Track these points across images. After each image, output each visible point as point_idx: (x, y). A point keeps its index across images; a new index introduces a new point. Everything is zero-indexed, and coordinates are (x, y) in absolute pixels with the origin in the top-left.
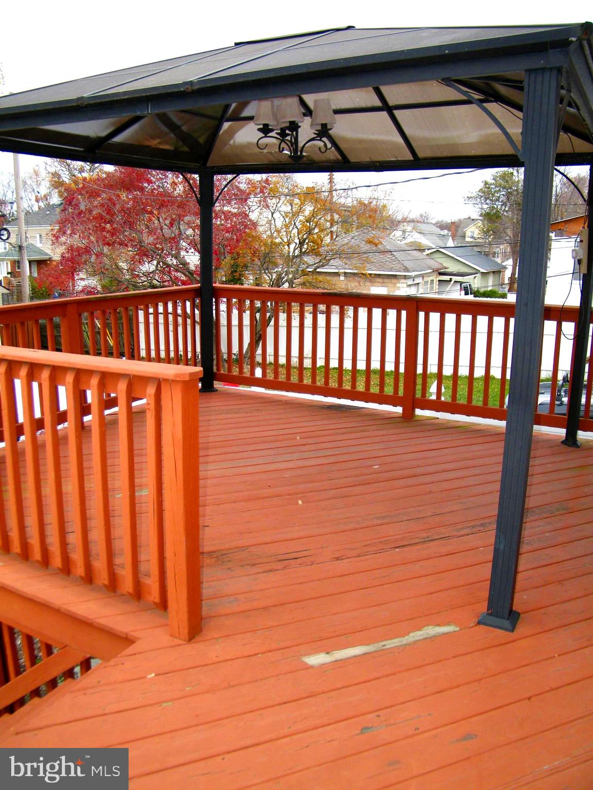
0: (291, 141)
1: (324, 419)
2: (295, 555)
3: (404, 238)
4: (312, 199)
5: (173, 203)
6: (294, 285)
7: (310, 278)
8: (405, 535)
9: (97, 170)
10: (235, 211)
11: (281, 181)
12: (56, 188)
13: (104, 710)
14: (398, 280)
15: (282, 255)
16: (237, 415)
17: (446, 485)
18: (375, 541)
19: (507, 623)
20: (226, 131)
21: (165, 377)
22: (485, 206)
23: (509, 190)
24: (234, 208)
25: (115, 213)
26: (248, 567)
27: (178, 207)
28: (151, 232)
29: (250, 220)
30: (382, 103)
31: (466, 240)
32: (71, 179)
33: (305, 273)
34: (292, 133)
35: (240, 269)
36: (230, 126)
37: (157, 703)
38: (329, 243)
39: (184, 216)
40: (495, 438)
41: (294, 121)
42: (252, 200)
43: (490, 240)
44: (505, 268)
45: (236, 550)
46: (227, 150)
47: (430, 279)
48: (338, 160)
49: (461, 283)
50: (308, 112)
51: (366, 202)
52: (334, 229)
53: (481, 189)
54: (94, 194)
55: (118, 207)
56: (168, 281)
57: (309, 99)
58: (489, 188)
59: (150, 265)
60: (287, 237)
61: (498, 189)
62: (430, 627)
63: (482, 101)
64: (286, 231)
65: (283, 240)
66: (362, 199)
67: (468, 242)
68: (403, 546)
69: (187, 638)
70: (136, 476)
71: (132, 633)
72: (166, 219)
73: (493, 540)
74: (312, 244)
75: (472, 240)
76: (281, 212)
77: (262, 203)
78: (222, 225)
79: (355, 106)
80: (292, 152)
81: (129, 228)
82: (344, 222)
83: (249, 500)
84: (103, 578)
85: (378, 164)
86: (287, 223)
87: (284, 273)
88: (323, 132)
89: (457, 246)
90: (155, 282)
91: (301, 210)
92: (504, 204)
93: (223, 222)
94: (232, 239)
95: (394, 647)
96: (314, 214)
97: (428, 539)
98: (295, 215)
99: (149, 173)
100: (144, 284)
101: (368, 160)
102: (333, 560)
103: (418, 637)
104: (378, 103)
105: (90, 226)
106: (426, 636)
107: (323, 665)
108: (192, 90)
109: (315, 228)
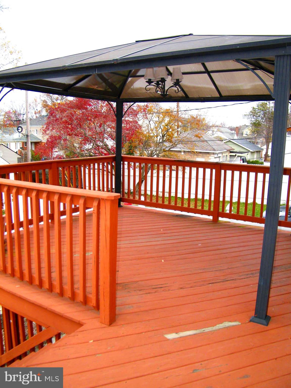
0: (162, 87)
1: (174, 221)
2: (161, 286)
3: (213, 134)
4: (169, 115)
5: (101, 116)
6: (159, 157)
7: (167, 153)
8: (213, 278)
9: (65, 99)
10: (131, 120)
11: (154, 106)
12: (44, 107)
13: (69, 357)
14: (210, 155)
15: (153, 142)
16: (132, 219)
17: (234, 254)
18: (200, 280)
19: (264, 322)
20: (130, 82)
21: (102, 198)
22: (253, 119)
23: (265, 112)
24: (131, 119)
25: (73, 120)
26: (138, 291)
27: (104, 117)
28: (90, 129)
29: (139, 125)
30: (205, 70)
31: (243, 136)
32: (52, 103)
33: (164, 151)
34: (162, 83)
35: (133, 148)
36: (131, 80)
37: (94, 355)
38: (177, 136)
39: (106, 122)
40: (259, 232)
41: (163, 78)
42: (139, 115)
43: (255, 136)
44: (263, 150)
45: (132, 283)
46: (129, 90)
47: (225, 154)
48: (183, 96)
49: (241, 157)
50: (170, 74)
51: (195, 117)
52: (179, 129)
53: (251, 111)
54: (63, 111)
55: (75, 117)
56: (98, 153)
57: (171, 68)
58: (255, 110)
59: (89, 145)
60: (156, 133)
61: (259, 111)
62: (227, 322)
63: (253, 69)
64: (156, 130)
65: (154, 134)
66: (193, 115)
67: (244, 137)
68: (213, 283)
69: (108, 324)
70: (86, 246)
71: (82, 321)
72: (98, 123)
73: (258, 281)
74: (168, 137)
75: (246, 136)
76: (153, 121)
77: (144, 116)
78: (125, 127)
79: (192, 71)
80: (162, 92)
81: (80, 127)
82: (184, 126)
83: (138, 259)
84: (68, 293)
85: (202, 99)
86: (156, 126)
87: (155, 151)
88: (177, 83)
89: (239, 138)
90: (92, 154)
91: (163, 120)
92: (262, 118)
93: (125, 125)
94: (129, 133)
95: (209, 331)
96: (169, 122)
97: (226, 280)
98: (160, 122)
99: (90, 101)
100: (86, 154)
101: (197, 96)
102: (179, 289)
103: (221, 327)
104: (203, 70)
105: (61, 126)
106: (224, 326)
107: (174, 339)
108: (117, 63)
109: (170, 129)
